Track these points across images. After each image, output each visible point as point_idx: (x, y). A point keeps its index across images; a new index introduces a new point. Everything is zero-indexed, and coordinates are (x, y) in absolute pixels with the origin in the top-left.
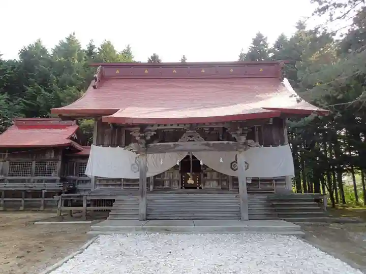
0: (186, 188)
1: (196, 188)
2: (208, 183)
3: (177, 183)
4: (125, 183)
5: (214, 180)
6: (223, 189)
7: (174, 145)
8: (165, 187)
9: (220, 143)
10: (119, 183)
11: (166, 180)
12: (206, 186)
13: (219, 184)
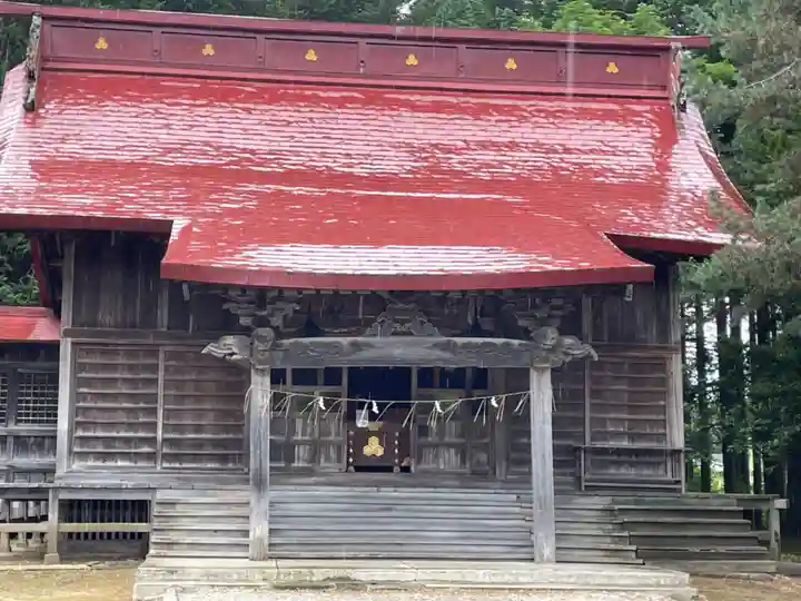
0: (358, 469)
1: (389, 469)
2: (429, 454)
3: (333, 454)
4: (165, 450)
5: (449, 445)
6: (474, 473)
7: (354, 344)
8: (295, 465)
9: (485, 344)
10: (146, 449)
11: (300, 443)
12: (423, 466)
13: (463, 461)
